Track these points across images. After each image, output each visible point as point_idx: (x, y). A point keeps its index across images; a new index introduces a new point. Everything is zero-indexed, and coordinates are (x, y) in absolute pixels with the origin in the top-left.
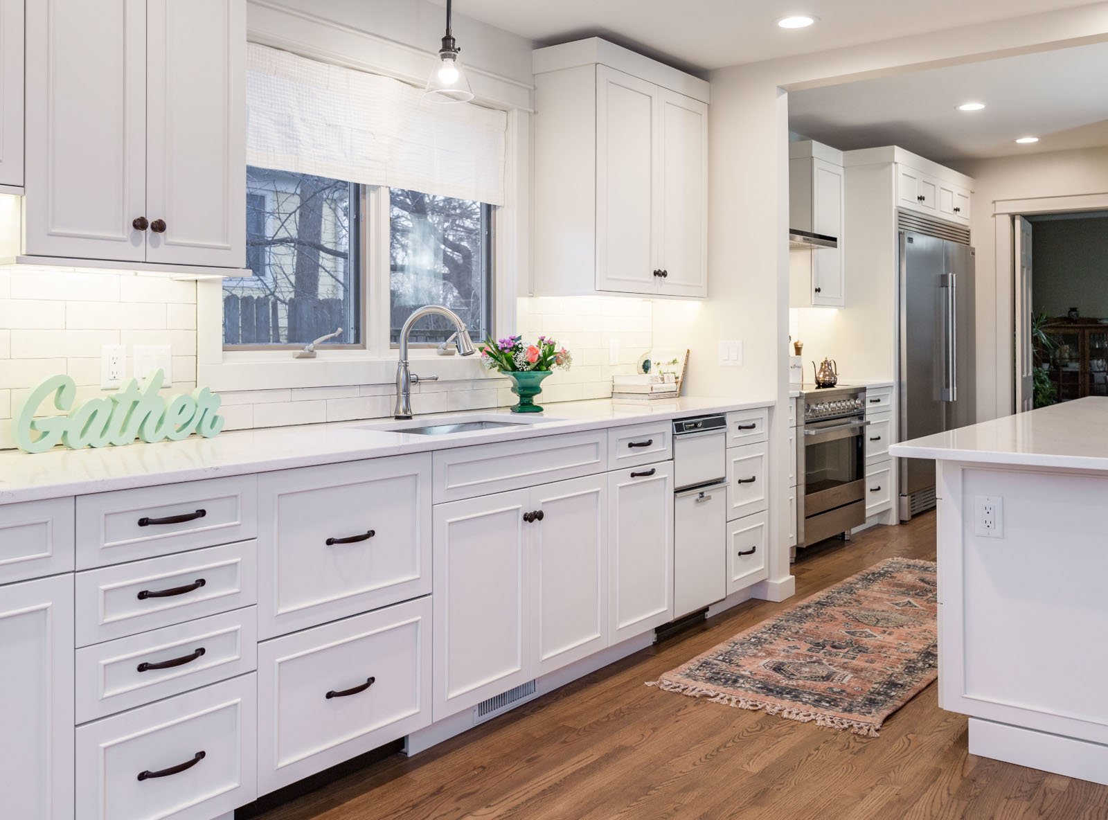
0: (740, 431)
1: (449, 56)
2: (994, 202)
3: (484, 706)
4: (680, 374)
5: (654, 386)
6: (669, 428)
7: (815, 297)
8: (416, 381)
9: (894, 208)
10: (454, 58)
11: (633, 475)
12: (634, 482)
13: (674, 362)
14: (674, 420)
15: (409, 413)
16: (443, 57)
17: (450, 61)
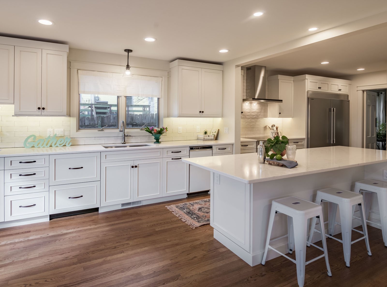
0: (219, 150)
1: (128, 69)
2: (357, 87)
3: (123, 205)
4: (216, 135)
5: (205, 138)
6: (188, 149)
7: (279, 115)
8: (127, 136)
9: (306, 91)
10: (129, 69)
11: (172, 159)
12: (173, 161)
13: (215, 132)
14: (189, 147)
15: (125, 143)
16: (127, 69)
17: (128, 70)
